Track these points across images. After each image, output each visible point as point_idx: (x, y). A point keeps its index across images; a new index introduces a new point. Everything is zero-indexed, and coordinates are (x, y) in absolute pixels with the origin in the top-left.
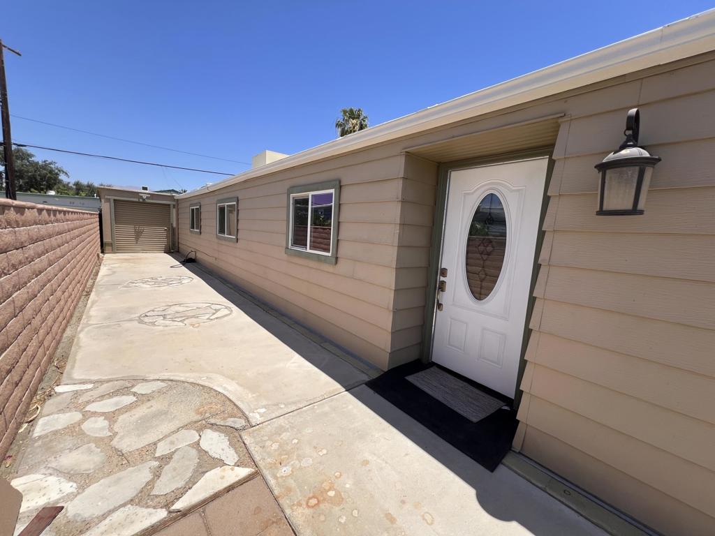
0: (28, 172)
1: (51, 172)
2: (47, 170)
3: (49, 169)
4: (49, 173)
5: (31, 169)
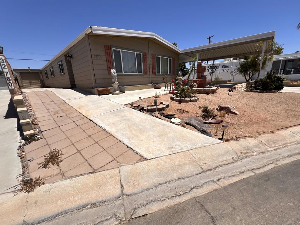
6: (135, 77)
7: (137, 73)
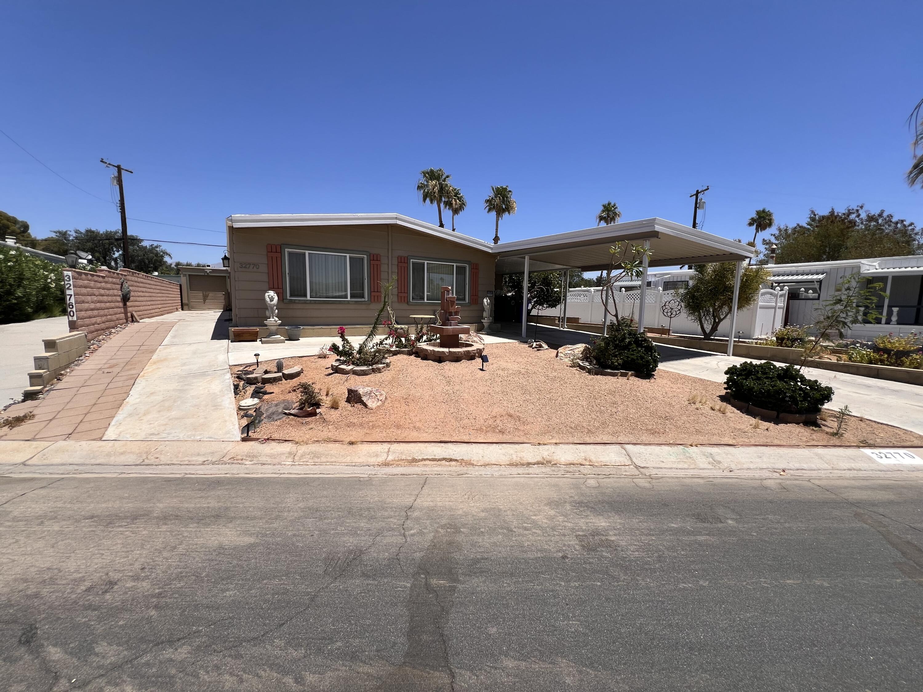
0: (138, 256)
1: (157, 254)
2: (152, 253)
3: (155, 252)
4: (156, 256)
5: (141, 253)
6: (341, 306)
7: (349, 299)
